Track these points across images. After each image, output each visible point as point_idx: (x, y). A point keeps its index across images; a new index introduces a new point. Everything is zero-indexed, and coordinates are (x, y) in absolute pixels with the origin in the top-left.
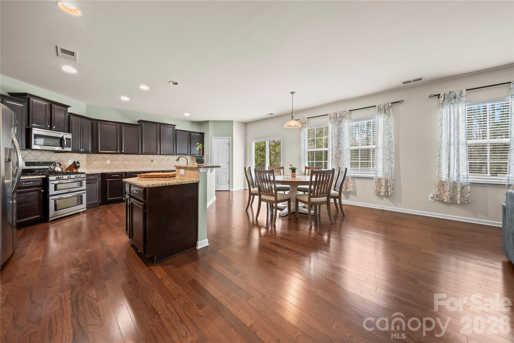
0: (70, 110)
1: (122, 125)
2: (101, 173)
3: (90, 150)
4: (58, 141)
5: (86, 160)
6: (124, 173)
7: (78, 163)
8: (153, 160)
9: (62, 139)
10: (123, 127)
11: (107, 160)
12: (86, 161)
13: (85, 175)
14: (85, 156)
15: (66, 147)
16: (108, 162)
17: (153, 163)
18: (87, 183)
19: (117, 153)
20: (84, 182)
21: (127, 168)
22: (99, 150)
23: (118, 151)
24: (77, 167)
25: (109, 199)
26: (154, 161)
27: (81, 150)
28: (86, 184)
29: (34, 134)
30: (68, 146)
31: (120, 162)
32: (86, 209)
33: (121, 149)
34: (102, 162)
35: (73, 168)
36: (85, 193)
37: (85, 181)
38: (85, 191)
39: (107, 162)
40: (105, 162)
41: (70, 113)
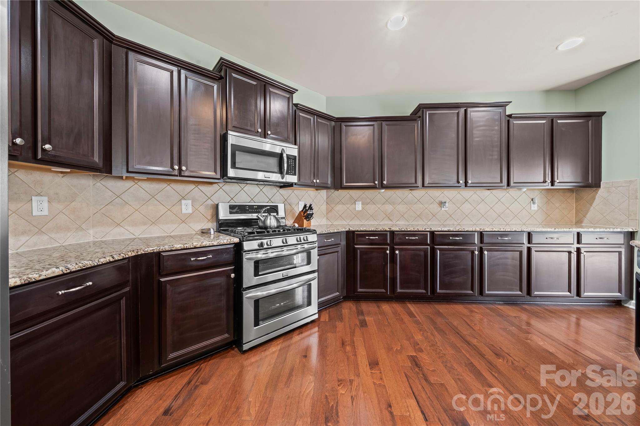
0: (296, 99)
1: (384, 123)
2: (346, 231)
3: (329, 183)
4: (274, 162)
5: (325, 203)
6: (388, 233)
7: (311, 208)
8: (445, 202)
9: (280, 156)
10: (386, 127)
11: (356, 202)
12: (326, 205)
13: (315, 235)
14: (324, 193)
15: (287, 173)
16: (359, 206)
17: (443, 209)
18: (320, 254)
19: (374, 187)
20: (314, 254)
21: (391, 220)
22: (344, 182)
23: (377, 182)
24: (309, 217)
25: (359, 290)
26: (447, 204)
27: (315, 181)
28: (318, 255)
29: (231, 144)
30: (291, 171)
31: (379, 206)
32: (316, 316)
33: (382, 179)
34: (349, 206)
35: (304, 218)
36: (316, 280)
37: (316, 250)
38: (316, 274)
39: (357, 205)
40: (353, 206)
41: (296, 105)
